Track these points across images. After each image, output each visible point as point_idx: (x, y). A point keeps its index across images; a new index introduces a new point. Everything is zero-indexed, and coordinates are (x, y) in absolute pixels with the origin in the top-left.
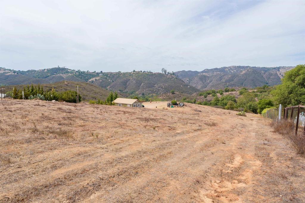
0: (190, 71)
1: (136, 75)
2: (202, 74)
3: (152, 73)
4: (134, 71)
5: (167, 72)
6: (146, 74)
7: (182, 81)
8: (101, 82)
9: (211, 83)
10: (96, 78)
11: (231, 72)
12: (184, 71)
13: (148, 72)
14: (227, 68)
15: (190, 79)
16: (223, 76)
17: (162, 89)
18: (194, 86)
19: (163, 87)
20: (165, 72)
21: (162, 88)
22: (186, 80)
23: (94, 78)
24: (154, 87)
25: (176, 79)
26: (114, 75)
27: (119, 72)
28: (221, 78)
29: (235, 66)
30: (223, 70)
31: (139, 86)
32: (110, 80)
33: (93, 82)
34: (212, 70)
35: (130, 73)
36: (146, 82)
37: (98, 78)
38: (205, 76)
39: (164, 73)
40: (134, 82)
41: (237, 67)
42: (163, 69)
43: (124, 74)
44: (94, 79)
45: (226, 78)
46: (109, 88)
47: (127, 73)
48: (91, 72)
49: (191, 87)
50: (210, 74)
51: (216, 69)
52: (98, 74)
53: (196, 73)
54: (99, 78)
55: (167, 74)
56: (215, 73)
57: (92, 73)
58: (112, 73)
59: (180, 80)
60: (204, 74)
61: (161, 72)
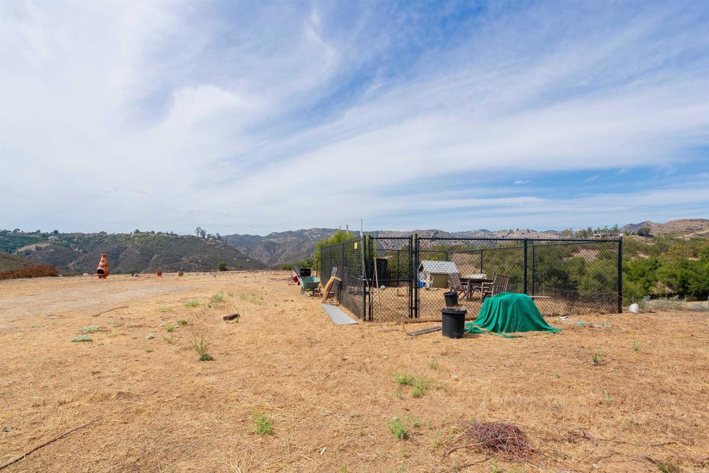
0: (246, 236)
1: (142, 239)
2: (267, 240)
3: (176, 235)
4: (137, 231)
5: (206, 234)
6: (163, 237)
7: (236, 250)
8: (52, 254)
9: (284, 255)
10: (39, 245)
11: (313, 237)
12: (237, 235)
13: (167, 234)
14: (306, 231)
15: (248, 249)
16: (303, 243)
17: (196, 265)
18: (257, 258)
19: (200, 261)
20: (203, 233)
21: (197, 262)
22: (242, 250)
23: (34, 246)
24: (180, 260)
25: (223, 248)
26: (90, 238)
27: (103, 233)
28: (299, 247)
29: (319, 229)
30: (300, 234)
31: (147, 261)
32: (77, 250)
33: (28, 253)
34: (282, 233)
35: (127, 235)
36: (164, 252)
37: (44, 245)
38: (273, 244)
39: (200, 236)
40: (137, 252)
41: (322, 229)
42: (198, 229)
43: (114, 237)
44: (32, 247)
45: (308, 245)
46: (74, 265)
47: (120, 236)
48: (26, 232)
49: (252, 260)
50: (281, 241)
51: (290, 232)
52: (45, 236)
53: (258, 238)
54: (48, 244)
55: (206, 237)
56: (289, 239)
57: (30, 234)
58: (84, 235)
59: (232, 249)
60: (272, 240)
61: (195, 235)
